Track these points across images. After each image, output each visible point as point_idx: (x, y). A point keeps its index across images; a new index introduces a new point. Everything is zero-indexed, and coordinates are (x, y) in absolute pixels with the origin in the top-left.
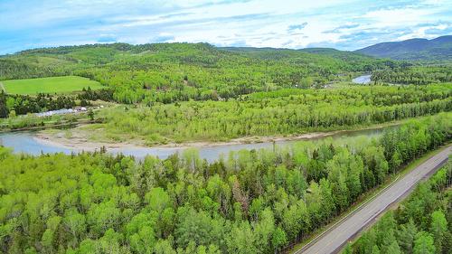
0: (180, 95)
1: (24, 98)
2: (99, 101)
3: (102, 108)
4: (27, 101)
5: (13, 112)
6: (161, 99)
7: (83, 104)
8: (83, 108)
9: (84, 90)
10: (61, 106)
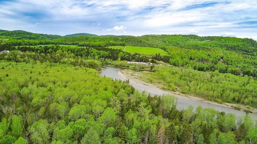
0: (213, 67)
1: (127, 53)
2: (161, 62)
3: (161, 65)
4: (128, 55)
5: (119, 59)
6: (197, 67)
7: (152, 62)
8: (151, 64)
9: (156, 55)
10: (141, 61)
